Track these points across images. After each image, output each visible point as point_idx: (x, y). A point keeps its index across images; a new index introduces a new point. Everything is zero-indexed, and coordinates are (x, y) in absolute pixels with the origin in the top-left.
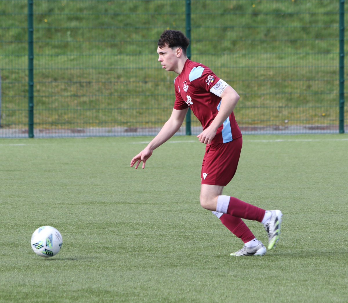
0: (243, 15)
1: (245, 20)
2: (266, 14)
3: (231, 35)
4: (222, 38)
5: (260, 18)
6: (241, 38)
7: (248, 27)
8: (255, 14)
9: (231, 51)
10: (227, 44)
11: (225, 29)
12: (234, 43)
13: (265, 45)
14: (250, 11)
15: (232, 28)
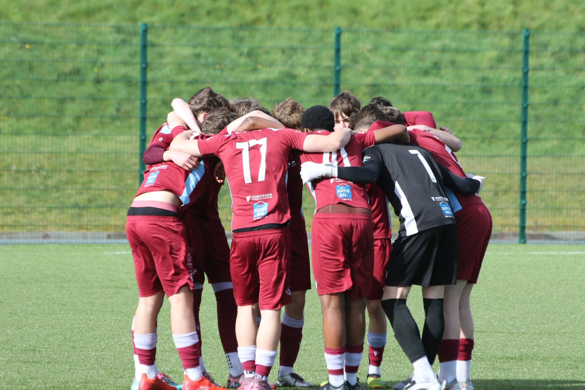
0: (82, 82)
1: (88, 88)
2: (114, 81)
3: (72, 109)
4: (61, 113)
5: (106, 86)
6: (86, 113)
7: (94, 99)
8: (98, 81)
9: (75, 130)
10: (68, 120)
11: (62, 101)
12: (78, 119)
13: (118, 123)
14: (91, 76)
15: (72, 99)
